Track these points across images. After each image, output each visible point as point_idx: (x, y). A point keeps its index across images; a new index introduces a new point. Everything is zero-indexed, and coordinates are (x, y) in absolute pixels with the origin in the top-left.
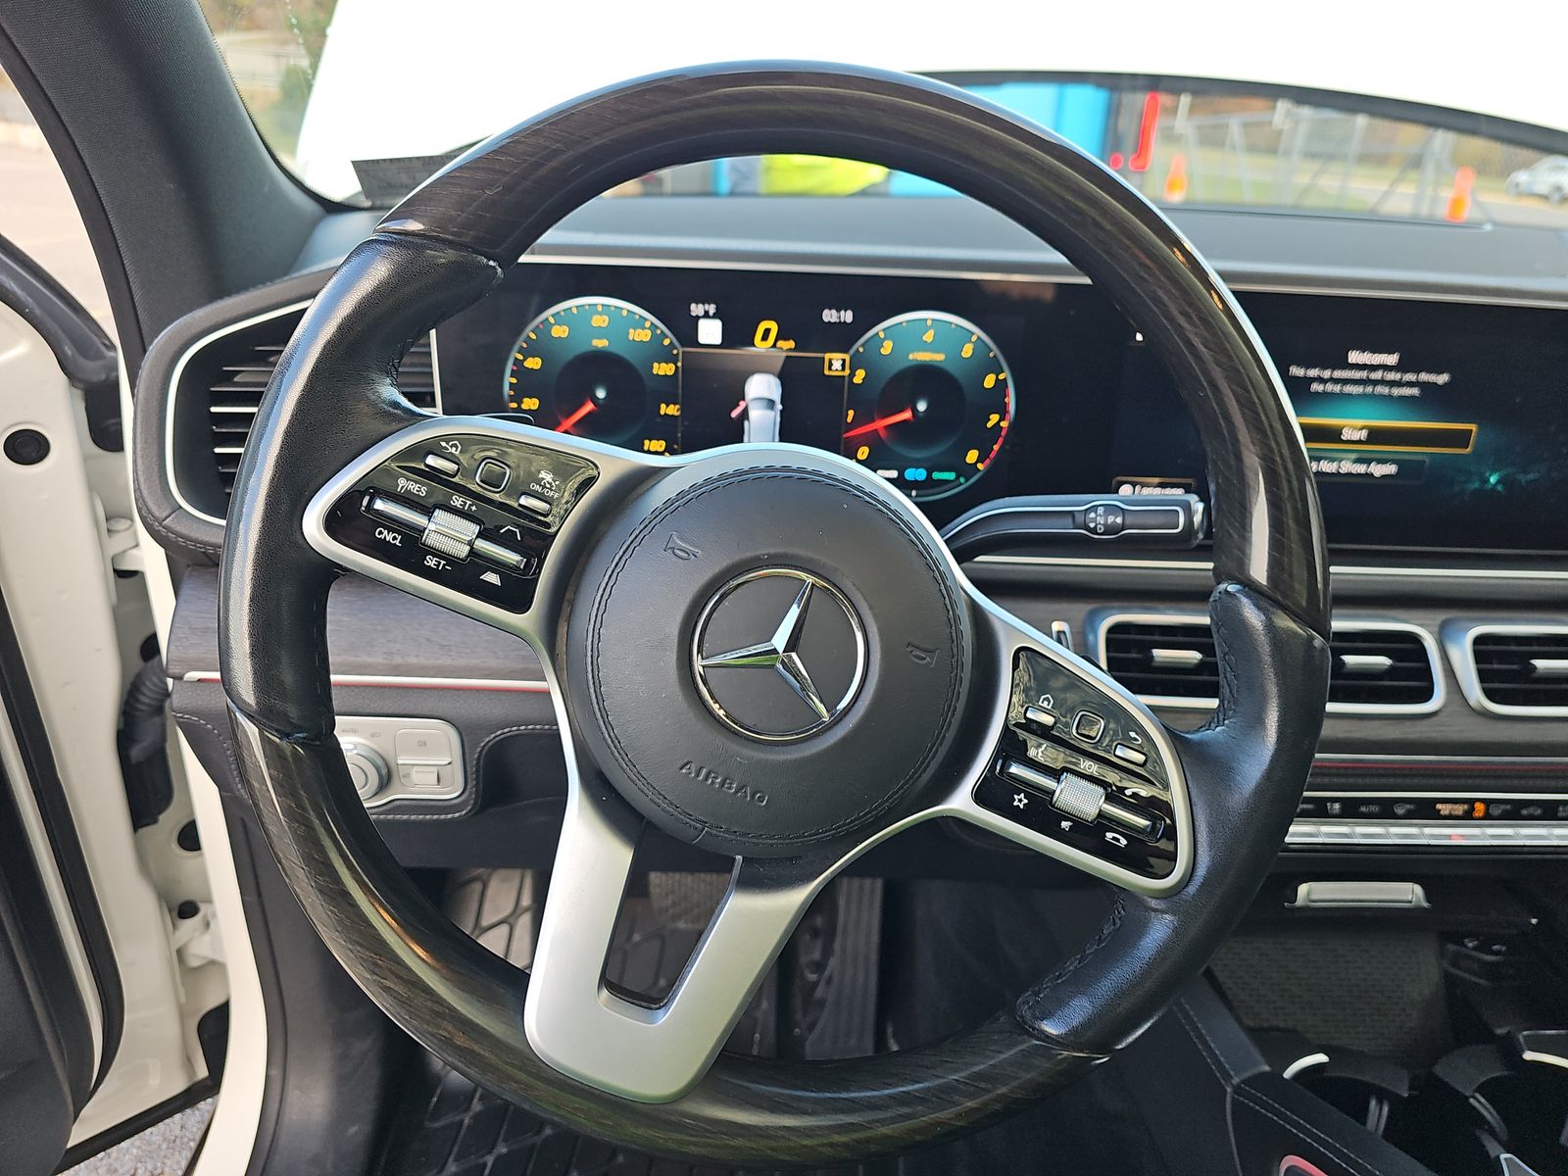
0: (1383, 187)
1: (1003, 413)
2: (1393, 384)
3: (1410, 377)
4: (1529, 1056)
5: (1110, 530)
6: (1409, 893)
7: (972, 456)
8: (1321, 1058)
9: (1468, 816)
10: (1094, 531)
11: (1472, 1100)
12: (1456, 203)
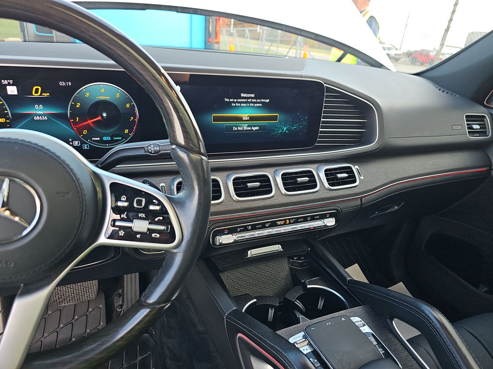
0: (288, 50)
1: (135, 116)
2: (254, 103)
3: (259, 100)
4: (309, 286)
5: (156, 152)
6: (278, 248)
7: (126, 131)
8: (255, 300)
9: (285, 224)
10: (151, 153)
11: (296, 302)
12: (305, 54)
